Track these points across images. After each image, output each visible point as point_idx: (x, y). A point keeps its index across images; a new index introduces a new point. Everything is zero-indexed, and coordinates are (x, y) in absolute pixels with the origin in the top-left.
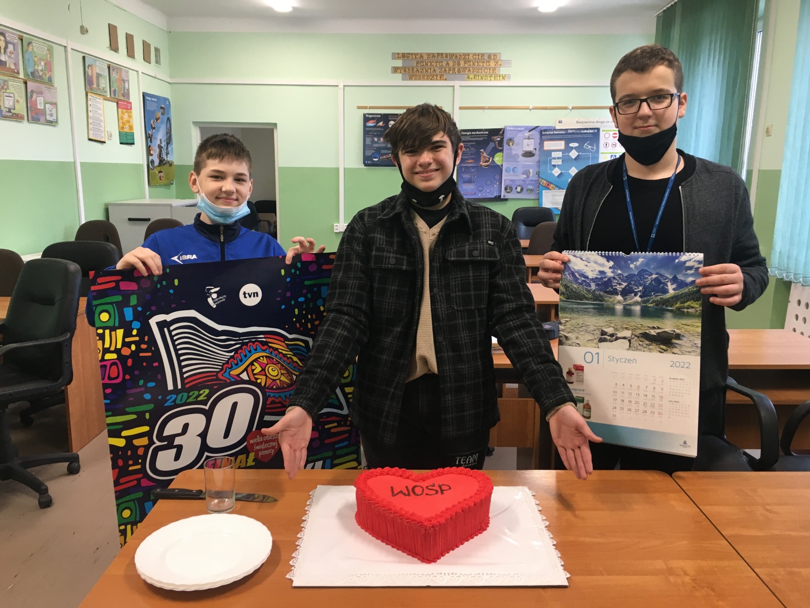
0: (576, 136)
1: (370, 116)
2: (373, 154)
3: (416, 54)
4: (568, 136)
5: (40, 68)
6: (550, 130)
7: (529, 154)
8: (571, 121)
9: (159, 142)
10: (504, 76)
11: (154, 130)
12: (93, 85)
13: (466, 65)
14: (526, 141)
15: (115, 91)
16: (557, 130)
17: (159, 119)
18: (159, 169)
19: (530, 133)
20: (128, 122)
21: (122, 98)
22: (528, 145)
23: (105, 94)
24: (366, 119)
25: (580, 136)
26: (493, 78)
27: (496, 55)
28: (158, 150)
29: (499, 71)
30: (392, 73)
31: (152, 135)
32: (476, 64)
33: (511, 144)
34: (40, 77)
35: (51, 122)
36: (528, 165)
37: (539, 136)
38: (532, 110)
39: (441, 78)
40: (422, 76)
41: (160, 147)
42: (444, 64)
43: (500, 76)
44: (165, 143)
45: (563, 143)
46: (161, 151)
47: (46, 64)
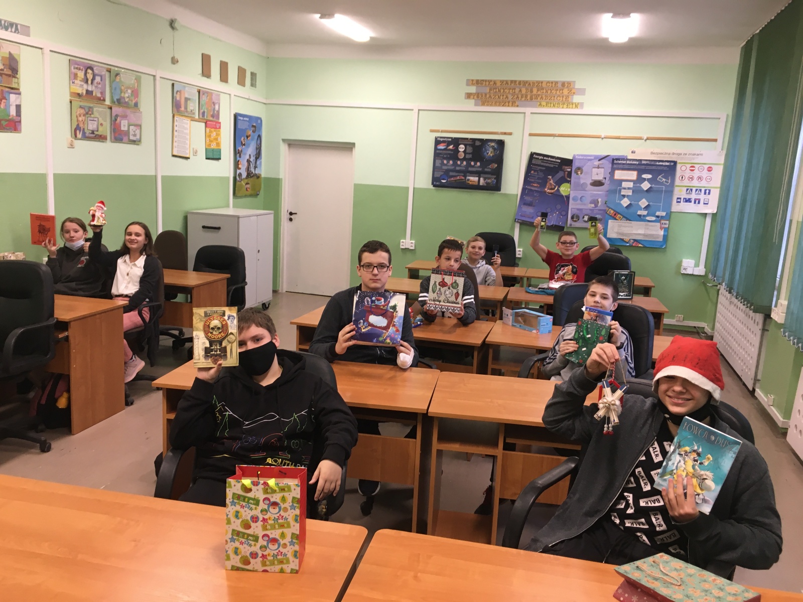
0: (650, 168)
1: (442, 140)
2: (441, 175)
3: (490, 81)
4: (642, 167)
5: (127, 95)
6: (623, 159)
7: (598, 183)
8: (645, 152)
9: (248, 157)
10: (577, 104)
11: (244, 147)
12: (181, 107)
13: (539, 93)
14: (595, 170)
15: (204, 113)
16: (630, 160)
17: (250, 136)
18: (246, 181)
19: (600, 162)
20: (216, 139)
21: (211, 119)
22: (597, 174)
23: (193, 116)
24: (437, 142)
25: (654, 167)
26: (565, 106)
27: (570, 83)
28: (246, 164)
29: (572, 99)
30: (465, 98)
31: (241, 151)
32: (549, 92)
33: (579, 173)
34: (126, 103)
35: (134, 141)
36: (597, 194)
37: (610, 165)
38: (604, 139)
39: (513, 104)
40: (494, 103)
41: (248, 161)
42: (517, 90)
43: (572, 104)
44: (254, 158)
45: (635, 173)
46: (249, 165)
47: (132, 92)
